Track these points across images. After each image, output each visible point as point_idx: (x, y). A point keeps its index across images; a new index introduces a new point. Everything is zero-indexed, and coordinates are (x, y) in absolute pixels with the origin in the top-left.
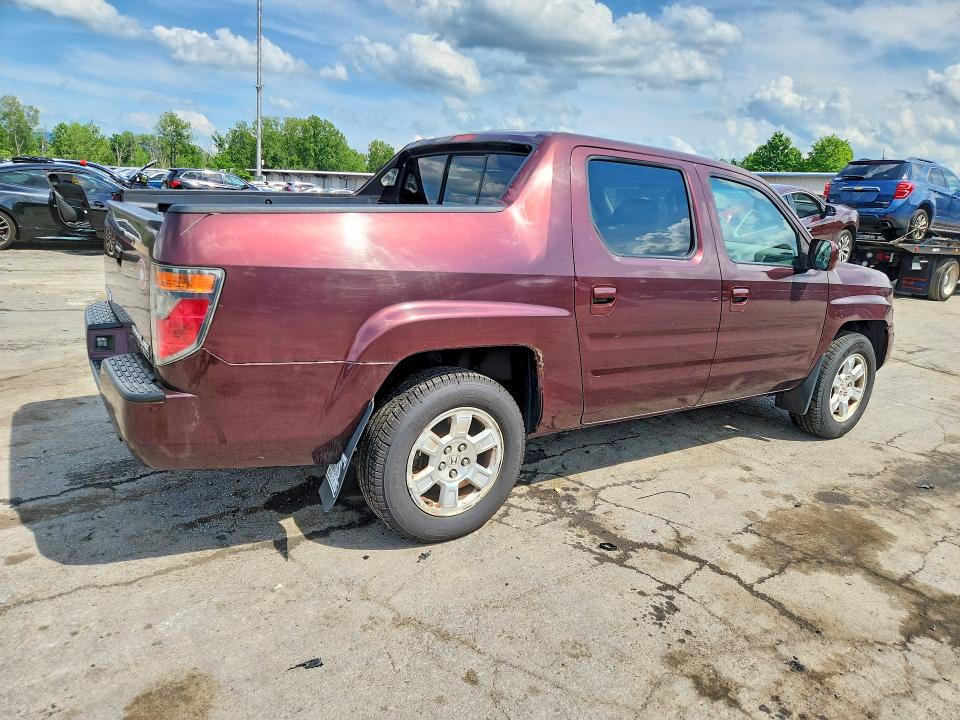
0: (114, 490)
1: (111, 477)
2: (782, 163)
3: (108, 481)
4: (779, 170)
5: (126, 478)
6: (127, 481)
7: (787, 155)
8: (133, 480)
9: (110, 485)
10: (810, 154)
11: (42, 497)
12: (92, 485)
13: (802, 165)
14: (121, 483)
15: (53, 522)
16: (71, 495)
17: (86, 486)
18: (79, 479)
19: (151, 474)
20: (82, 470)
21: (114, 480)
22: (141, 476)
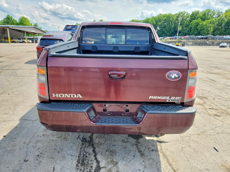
2: (12, 23)
4: (12, 25)
7: (12, 21)
10: (19, 21)
13: (18, 23)
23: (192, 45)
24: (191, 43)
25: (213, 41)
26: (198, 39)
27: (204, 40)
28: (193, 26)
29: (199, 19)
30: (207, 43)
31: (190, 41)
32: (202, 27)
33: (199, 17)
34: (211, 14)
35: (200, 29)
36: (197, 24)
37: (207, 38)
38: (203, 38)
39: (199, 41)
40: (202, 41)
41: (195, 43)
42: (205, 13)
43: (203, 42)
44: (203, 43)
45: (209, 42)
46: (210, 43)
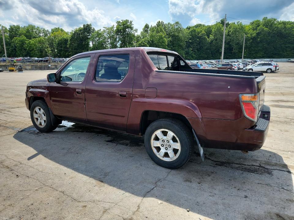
0: (259, 164)
1: (258, 169)
3: (260, 168)
5: (254, 167)
6: (255, 166)
8: (253, 165)
9: (260, 166)
11: (281, 170)
12: (265, 168)
14: (256, 166)
15: (279, 162)
16: (272, 168)
17: (267, 169)
18: (269, 173)
19: (246, 165)
20: (267, 175)
21: (258, 167)
22: (249, 165)
23: (32, 69)
24: (30, 67)
25: (55, 64)
26: (37, 62)
27: (45, 63)
28: (18, 44)
29: (23, 35)
30: (49, 67)
31: (26, 64)
32: (30, 47)
33: (22, 34)
34: (36, 32)
35: (29, 49)
36: (23, 42)
37: (47, 61)
38: (42, 61)
39: (39, 64)
40: (42, 64)
41: (35, 67)
42: (28, 30)
43: (44, 65)
44: (44, 67)
45: (52, 65)
46: (53, 67)
